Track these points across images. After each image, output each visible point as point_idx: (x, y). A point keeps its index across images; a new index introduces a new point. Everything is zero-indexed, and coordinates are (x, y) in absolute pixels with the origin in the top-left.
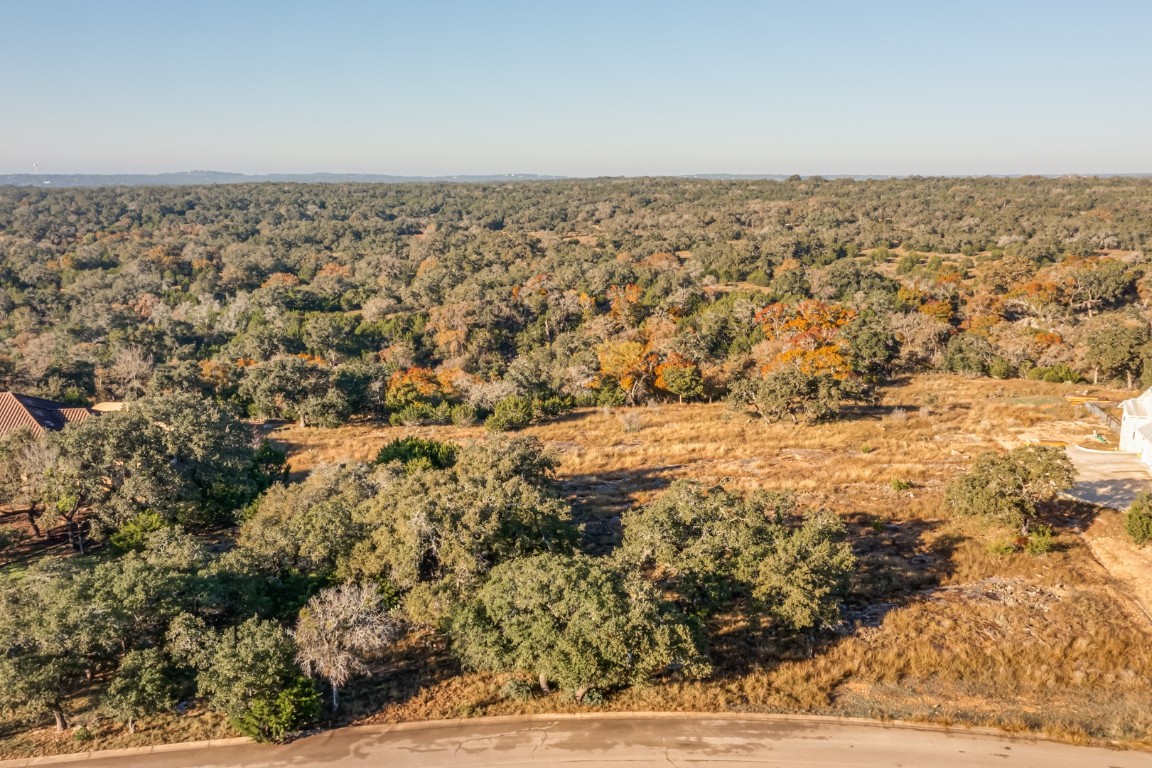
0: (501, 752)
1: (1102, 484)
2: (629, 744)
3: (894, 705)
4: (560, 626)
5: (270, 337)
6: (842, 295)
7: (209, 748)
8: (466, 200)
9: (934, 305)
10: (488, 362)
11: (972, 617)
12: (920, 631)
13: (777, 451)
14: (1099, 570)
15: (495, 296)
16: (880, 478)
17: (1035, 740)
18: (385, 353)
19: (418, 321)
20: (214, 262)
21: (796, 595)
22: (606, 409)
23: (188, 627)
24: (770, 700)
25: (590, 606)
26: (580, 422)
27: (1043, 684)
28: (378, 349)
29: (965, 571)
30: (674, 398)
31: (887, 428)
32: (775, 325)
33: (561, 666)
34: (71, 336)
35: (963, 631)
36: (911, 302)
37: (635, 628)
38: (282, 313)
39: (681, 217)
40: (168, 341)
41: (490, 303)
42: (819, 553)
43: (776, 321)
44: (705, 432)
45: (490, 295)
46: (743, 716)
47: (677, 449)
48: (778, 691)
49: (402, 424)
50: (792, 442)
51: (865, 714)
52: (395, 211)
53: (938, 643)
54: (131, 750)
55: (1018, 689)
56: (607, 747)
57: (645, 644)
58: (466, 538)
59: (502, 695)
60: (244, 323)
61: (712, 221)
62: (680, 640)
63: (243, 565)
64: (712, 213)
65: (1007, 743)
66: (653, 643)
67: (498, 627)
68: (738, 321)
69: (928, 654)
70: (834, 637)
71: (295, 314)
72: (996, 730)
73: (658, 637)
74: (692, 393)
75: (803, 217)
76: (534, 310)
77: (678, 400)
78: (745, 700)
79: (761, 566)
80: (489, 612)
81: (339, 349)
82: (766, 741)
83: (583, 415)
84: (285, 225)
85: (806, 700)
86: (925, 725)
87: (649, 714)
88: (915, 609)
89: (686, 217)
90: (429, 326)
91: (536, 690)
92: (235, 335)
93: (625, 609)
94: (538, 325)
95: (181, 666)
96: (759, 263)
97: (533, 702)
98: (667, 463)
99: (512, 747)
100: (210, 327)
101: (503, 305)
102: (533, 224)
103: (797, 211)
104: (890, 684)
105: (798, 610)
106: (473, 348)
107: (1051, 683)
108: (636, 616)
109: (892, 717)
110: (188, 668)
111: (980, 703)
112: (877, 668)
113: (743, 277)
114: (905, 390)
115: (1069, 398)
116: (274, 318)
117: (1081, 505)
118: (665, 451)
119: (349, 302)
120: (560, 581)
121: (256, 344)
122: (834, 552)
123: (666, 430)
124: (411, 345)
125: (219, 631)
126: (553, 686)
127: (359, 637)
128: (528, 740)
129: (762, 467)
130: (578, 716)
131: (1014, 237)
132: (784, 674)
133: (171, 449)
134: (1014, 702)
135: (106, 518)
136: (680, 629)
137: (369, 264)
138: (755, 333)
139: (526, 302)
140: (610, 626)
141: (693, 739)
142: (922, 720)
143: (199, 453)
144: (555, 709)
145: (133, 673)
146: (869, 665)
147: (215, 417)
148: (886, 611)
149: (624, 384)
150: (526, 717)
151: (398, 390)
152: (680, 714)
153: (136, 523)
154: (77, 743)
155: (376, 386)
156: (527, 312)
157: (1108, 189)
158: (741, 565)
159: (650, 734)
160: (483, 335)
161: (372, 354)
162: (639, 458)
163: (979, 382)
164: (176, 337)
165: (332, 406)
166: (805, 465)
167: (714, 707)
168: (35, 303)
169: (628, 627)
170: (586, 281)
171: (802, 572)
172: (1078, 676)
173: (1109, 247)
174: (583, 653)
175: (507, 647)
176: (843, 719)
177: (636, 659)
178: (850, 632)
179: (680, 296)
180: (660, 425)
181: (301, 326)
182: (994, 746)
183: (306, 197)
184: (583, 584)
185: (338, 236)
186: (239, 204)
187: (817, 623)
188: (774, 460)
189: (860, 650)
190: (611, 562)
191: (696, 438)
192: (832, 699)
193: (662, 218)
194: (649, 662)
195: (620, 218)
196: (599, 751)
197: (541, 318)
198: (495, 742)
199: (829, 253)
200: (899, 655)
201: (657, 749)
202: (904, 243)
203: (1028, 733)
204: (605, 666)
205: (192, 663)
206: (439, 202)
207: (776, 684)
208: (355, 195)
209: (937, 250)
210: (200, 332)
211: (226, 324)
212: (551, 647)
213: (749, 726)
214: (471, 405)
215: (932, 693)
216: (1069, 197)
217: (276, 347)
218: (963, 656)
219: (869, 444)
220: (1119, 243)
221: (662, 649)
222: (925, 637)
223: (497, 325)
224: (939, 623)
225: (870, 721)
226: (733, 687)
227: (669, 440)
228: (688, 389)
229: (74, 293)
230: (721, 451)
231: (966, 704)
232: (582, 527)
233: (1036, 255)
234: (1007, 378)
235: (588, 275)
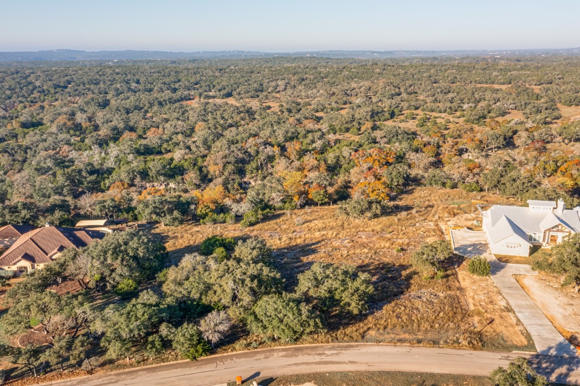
0: (265, 360)
1: (470, 246)
2: (303, 355)
3: (381, 338)
4: (281, 321)
5: (133, 172)
6: (390, 142)
7: (177, 363)
8: (212, 78)
9: (429, 147)
10: (233, 180)
11: (411, 305)
12: (394, 312)
13: (355, 234)
14: (457, 284)
15: (235, 149)
16: (392, 247)
17: (419, 347)
18: (186, 176)
19: (200, 160)
20: (93, 123)
21: (353, 304)
22: (288, 212)
23: (167, 327)
24: (345, 339)
25: (290, 315)
26: (278, 221)
27: (426, 329)
28: (182, 175)
29: (413, 287)
30: (316, 204)
31: (399, 220)
32: (360, 160)
33: (282, 333)
34: (36, 172)
35: (407, 311)
36: (419, 146)
37: (304, 321)
38: (136, 158)
39: (319, 92)
40: (84, 174)
41: (233, 152)
42: (363, 288)
43: (360, 158)
44: (328, 224)
45: (233, 148)
46: (337, 344)
47: (317, 234)
48: (347, 335)
49: (205, 224)
50: (361, 229)
51: (372, 341)
52: (177, 86)
53: (398, 317)
54: (154, 365)
55: (419, 331)
56: (296, 356)
57: (307, 325)
58: (247, 289)
59: (263, 341)
60: (118, 163)
61: (334, 94)
62: (317, 323)
63: (173, 302)
64: (333, 90)
65: (411, 348)
66: (309, 325)
67: (262, 321)
68: (344, 158)
69: (395, 320)
70: (366, 316)
71: (142, 158)
72: (409, 344)
73: (311, 323)
74: (323, 202)
75: (377, 92)
76: (253, 154)
77: (317, 205)
78: (337, 339)
79: (343, 295)
80: (258, 317)
81: (165, 175)
82: (343, 351)
83: (279, 216)
84: (122, 96)
85: (355, 338)
86: (389, 344)
87: (308, 345)
88: (393, 304)
89: (321, 92)
90: (205, 164)
91: (274, 339)
92: (114, 169)
93: (301, 315)
94: (255, 161)
95: (165, 339)
96: (354, 123)
97: (273, 343)
98: (313, 242)
99: (268, 358)
100: (102, 164)
101: (239, 153)
102: (247, 95)
103: (374, 89)
104: (381, 331)
105: (354, 309)
106: (226, 173)
107: (429, 328)
108: (304, 317)
109: (380, 342)
110: (168, 340)
111: (407, 336)
112: (378, 326)
113: (347, 130)
114: (410, 197)
115: (473, 201)
116: (133, 160)
117: (460, 256)
118: (312, 236)
119: (165, 149)
120: (281, 307)
121: (126, 175)
122: (367, 287)
123: (312, 224)
124: (198, 173)
125: (177, 328)
126: (279, 338)
127: (221, 328)
128: (273, 355)
129: (349, 243)
130: (287, 347)
131: (470, 104)
132: (349, 330)
133: (131, 254)
134: (416, 335)
135: (112, 282)
136: (317, 320)
137: (171, 126)
138: (352, 163)
139: (249, 150)
140: (296, 321)
141: (321, 352)
142: (388, 342)
143: (141, 255)
144: (280, 345)
145: (153, 342)
146: (375, 325)
147: (146, 240)
148: (384, 304)
149: (295, 199)
150: (271, 348)
151: (202, 208)
152: (318, 345)
153: (123, 284)
154: (136, 364)
155: (193, 207)
156: (250, 155)
157: (518, 72)
158: (337, 294)
159: (309, 351)
160: (230, 168)
161: (180, 177)
162: (303, 239)
163: (441, 191)
164: (87, 172)
165: (177, 218)
166: (365, 240)
167: (328, 342)
168: (9, 150)
169: (302, 321)
170: (275, 136)
171: (356, 297)
172: (437, 325)
173: (512, 109)
174: (288, 329)
175: (265, 327)
176: (365, 343)
177: (304, 330)
178: (372, 313)
179: (318, 144)
180: (310, 221)
181: (146, 165)
182: (407, 349)
183: (129, 77)
184: (288, 308)
185: (151, 105)
186: (94, 82)
187: (361, 312)
188: (354, 239)
189: (374, 320)
190: (295, 295)
191: (324, 228)
192: (363, 337)
193: (310, 92)
194: (308, 330)
195: (289, 91)
196: (294, 357)
197: (256, 158)
198: (263, 357)
199: (387, 115)
200: (385, 321)
201: (311, 356)
202: (421, 108)
203: (417, 345)
204: (295, 332)
205: (169, 338)
206: (198, 80)
207: (347, 333)
208: (155, 75)
209: (436, 111)
210: (97, 167)
211: (110, 164)
212: (279, 327)
213: (338, 347)
214: (233, 214)
215: (393, 333)
216: (500, 77)
217: (136, 176)
218: (405, 321)
219: (390, 230)
220: (516, 107)
221: (312, 327)
222: (395, 314)
223: (236, 162)
224: (400, 309)
225: (373, 343)
226: (334, 335)
227: (314, 229)
228: (322, 200)
229: (27, 144)
230: (334, 235)
231: (402, 336)
232: (284, 280)
233: (477, 117)
234: (453, 188)
235: (277, 134)
